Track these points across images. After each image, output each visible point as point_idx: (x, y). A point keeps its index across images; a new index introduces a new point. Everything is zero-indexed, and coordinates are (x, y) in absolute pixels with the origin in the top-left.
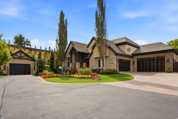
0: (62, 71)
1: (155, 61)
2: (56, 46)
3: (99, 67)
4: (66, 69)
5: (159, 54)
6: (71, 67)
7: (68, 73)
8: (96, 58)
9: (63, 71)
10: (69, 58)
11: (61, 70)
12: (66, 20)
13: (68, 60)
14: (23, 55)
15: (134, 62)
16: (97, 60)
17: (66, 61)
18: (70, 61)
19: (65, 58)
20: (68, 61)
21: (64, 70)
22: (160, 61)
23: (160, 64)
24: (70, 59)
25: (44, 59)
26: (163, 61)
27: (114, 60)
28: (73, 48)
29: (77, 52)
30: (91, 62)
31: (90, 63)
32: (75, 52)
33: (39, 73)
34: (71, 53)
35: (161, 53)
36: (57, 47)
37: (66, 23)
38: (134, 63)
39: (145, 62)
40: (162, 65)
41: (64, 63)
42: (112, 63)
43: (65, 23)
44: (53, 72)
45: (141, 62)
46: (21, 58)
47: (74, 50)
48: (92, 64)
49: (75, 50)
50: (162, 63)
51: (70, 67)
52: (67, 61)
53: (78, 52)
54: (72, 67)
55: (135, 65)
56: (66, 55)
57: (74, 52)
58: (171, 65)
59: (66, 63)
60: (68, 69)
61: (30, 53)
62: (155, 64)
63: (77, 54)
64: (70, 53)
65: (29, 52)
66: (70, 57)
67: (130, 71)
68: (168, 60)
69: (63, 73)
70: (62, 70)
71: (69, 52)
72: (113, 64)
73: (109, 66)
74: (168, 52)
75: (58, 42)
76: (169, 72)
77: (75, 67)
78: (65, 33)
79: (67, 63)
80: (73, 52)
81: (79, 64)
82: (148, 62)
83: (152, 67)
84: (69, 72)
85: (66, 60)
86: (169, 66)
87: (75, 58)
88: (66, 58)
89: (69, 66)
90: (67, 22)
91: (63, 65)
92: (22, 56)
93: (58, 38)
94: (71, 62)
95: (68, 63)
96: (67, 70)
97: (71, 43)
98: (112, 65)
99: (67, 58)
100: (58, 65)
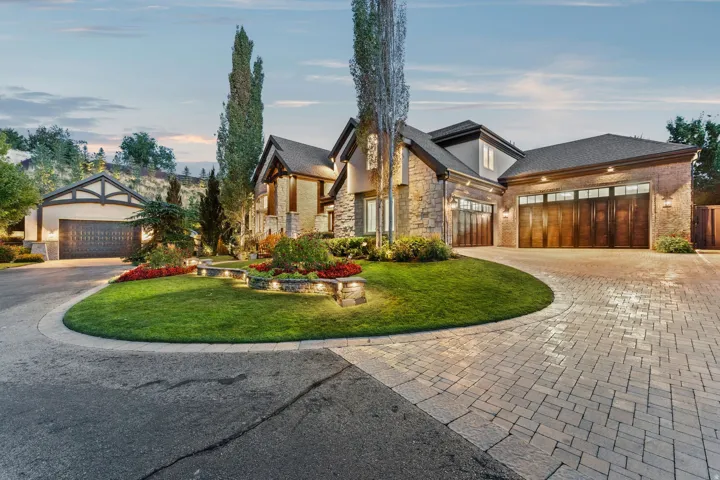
1: (603, 205)
6: (270, 230)
14: (110, 189)
15: (507, 211)
16: (362, 201)
22: (621, 203)
23: (622, 215)
26: (639, 204)
27: (433, 201)
29: (289, 173)
30: (341, 209)
31: (335, 215)
37: (259, 76)
38: (510, 214)
43: (253, 75)
45: (538, 210)
46: (103, 200)
53: (293, 172)
55: (514, 221)
58: (678, 220)
62: (601, 217)
63: (291, 182)
64: (267, 178)
67: (492, 244)
72: (426, 215)
82: (568, 210)
83: (585, 230)
86: (669, 223)
90: (262, 72)
92: (107, 193)
94: (272, 212)
97: (272, 141)
98: (425, 221)
99: (261, 200)
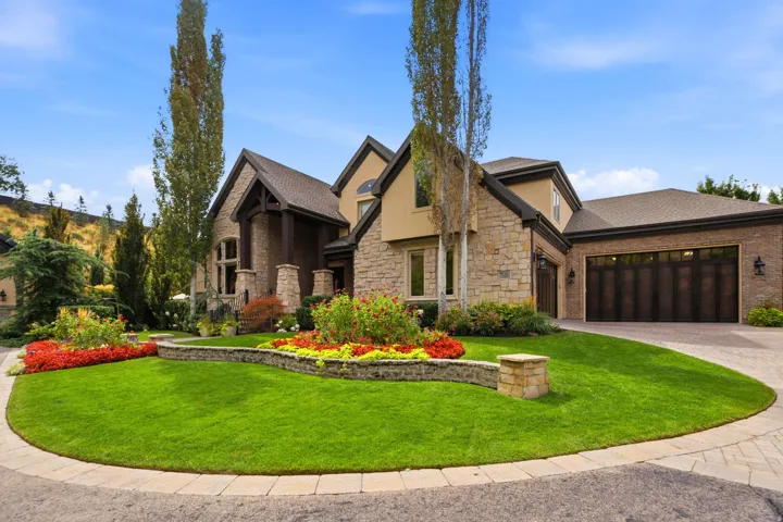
0: (192, 312)
1: (685, 271)
2: (157, 174)
3: (413, 294)
4: (213, 306)
5: (708, 233)
6: (247, 292)
7: (226, 329)
8: (396, 244)
9: (197, 313)
10: (231, 244)
11: (181, 308)
12: (217, 41)
13: (228, 257)
15: (572, 274)
16: (401, 252)
17: (218, 262)
18: (237, 260)
19: (208, 241)
20: (224, 260)
21: (202, 308)
22: (707, 269)
23: (708, 283)
24: (240, 250)
25: (97, 256)
26: (726, 270)
27: (515, 255)
28: (258, 187)
29: (284, 207)
30: (366, 263)
31: (356, 272)
32: (271, 206)
33: (28, 330)
34: (244, 214)
35: (721, 231)
36: (161, 176)
37: (219, 57)
38: (576, 279)
39: (629, 276)
40: (718, 289)
41: (200, 268)
42: (503, 268)
43: (210, 55)
44: (120, 323)
45: (610, 275)
47: (263, 200)
48: (370, 274)
49: (273, 199)
50: (718, 277)
51: (236, 295)
52: (219, 258)
53: (290, 206)
54: (253, 296)
55: (580, 287)
56: (215, 225)
57: (262, 208)
58: (770, 289)
59: (215, 269)
60: (225, 301)
61: (20, 225)
62: (684, 285)
63: (285, 219)
64: (239, 213)
65: (10, 221)
66: (237, 236)
67: (556, 316)
68: (758, 264)
69: (199, 325)
70: (188, 310)
71: (230, 211)
72: (505, 274)
73: (483, 289)
74: (760, 225)
75: (169, 149)
76: (769, 325)
77: (272, 291)
78: (210, 105)
79: (220, 269)
80: (257, 209)
81: (295, 274)
82: (646, 275)
83: (666, 300)
84: (237, 320)
85: (215, 254)
86: (761, 292)
87: (266, 245)
88: (215, 244)
89: (231, 290)
90: (223, 51)
91: (198, 284)
93: (170, 124)
94: (247, 264)
95: (224, 268)
96: (223, 310)
97: (244, 159)
98: (504, 282)
99: (223, 246)
100: (167, 282)
